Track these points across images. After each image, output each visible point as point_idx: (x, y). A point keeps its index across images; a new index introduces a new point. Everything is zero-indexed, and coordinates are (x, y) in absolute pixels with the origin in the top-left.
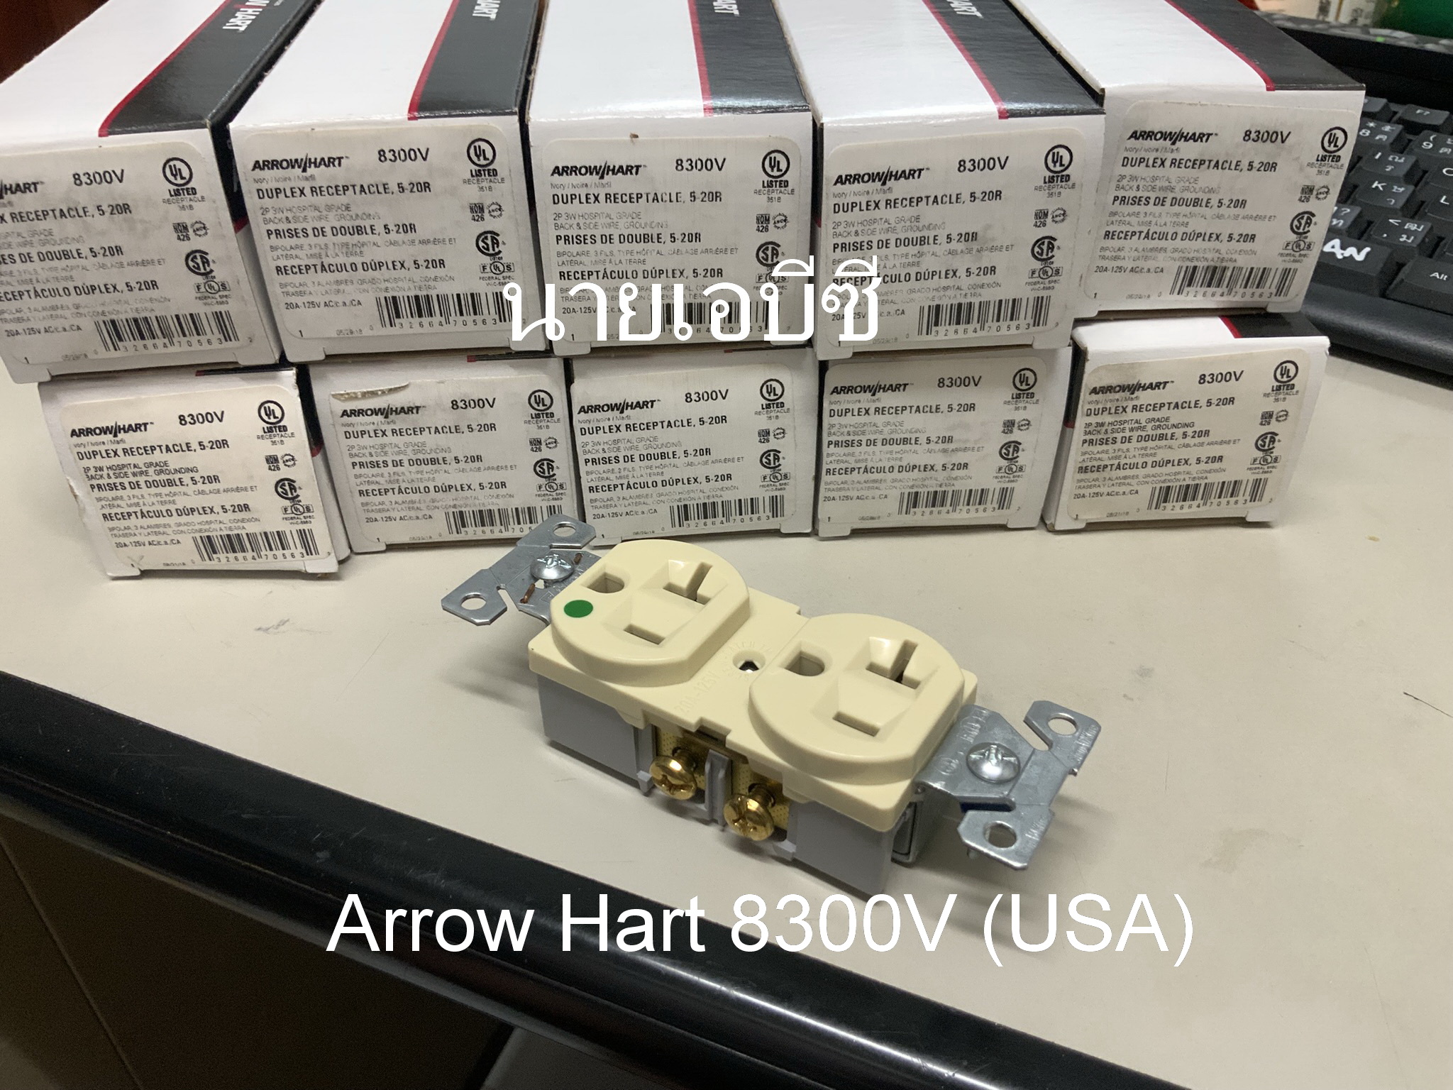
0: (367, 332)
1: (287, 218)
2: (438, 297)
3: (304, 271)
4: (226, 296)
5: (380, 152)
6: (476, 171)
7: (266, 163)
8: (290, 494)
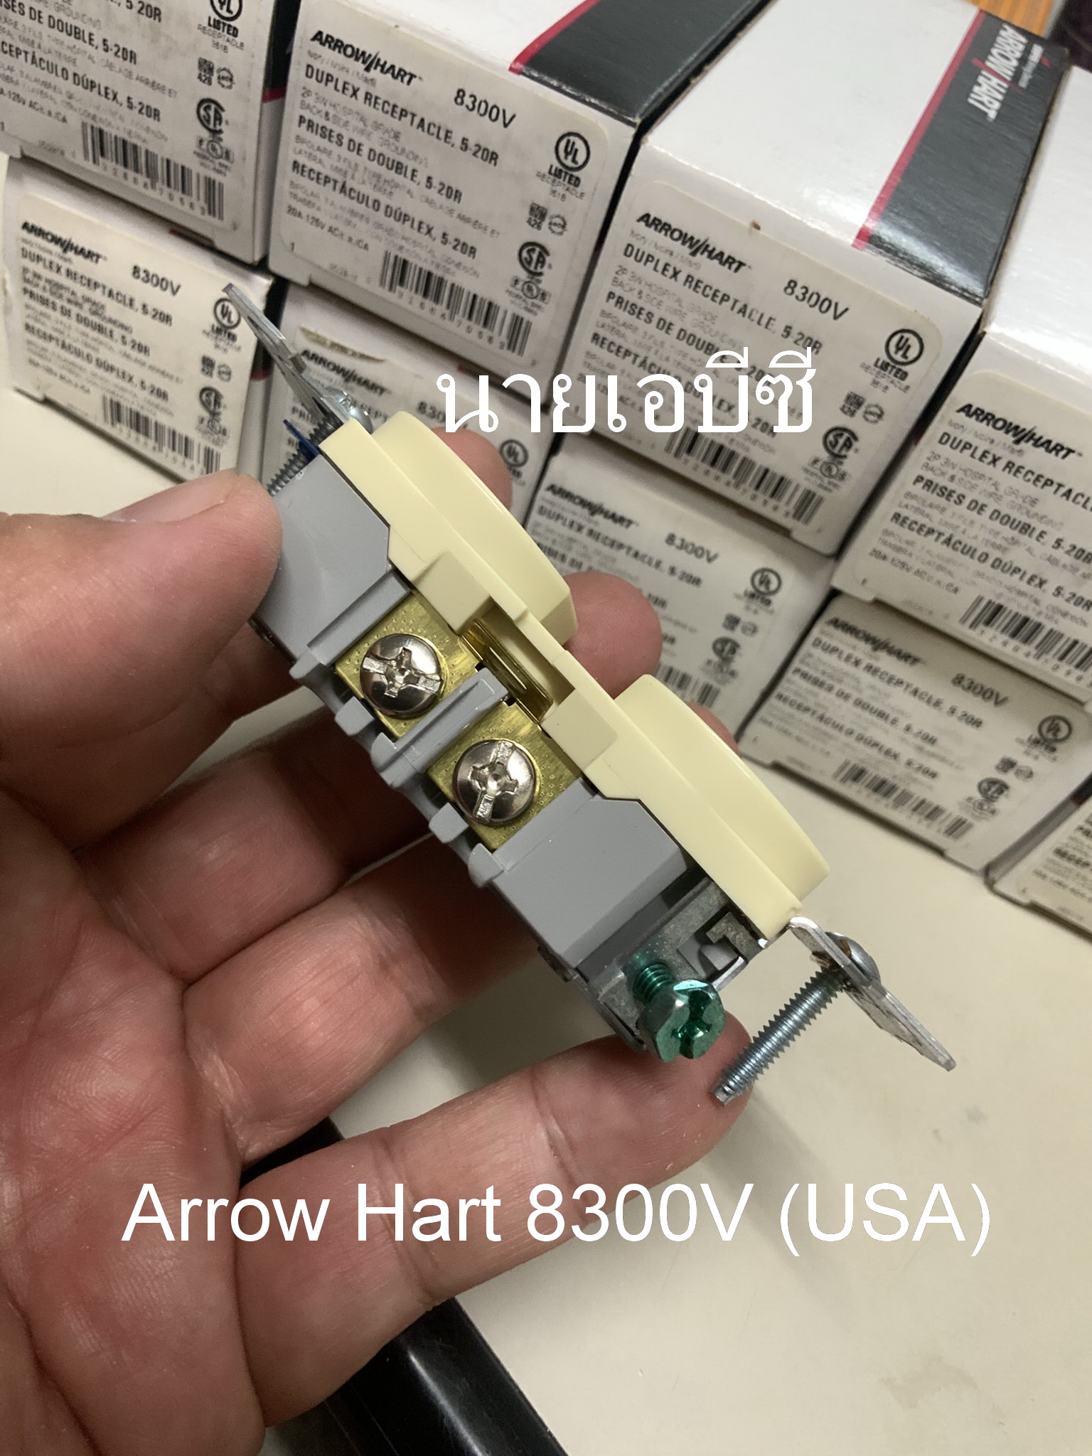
0: (361, 282)
1: (327, 114)
2: (453, 285)
3: (322, 181)
4: (226, 167)
5: (459, 91)
6: (556, 169)
7: (330, 39)
8: (212, 407)
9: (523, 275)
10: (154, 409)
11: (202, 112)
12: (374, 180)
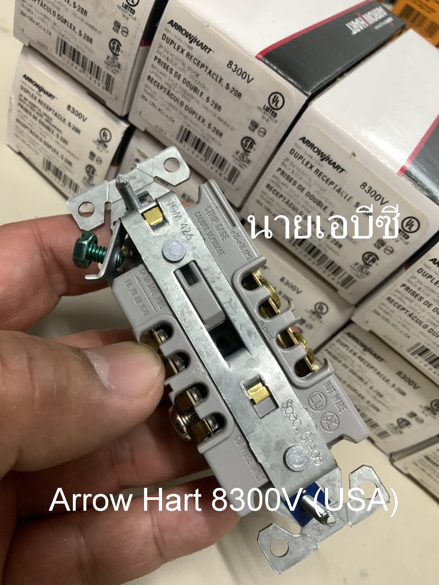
0: (168, 136)
1: (168, 58)
2: (209, 147)
3: (159, 87)
4: (117, 71)
5: (230, 62)
6: (267, 107)
7: (176, 25)
8: (90, 174)
9: (241, 150)
10: (65, 168)
11: (112, 45)
12: (183, 93)
